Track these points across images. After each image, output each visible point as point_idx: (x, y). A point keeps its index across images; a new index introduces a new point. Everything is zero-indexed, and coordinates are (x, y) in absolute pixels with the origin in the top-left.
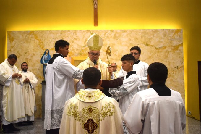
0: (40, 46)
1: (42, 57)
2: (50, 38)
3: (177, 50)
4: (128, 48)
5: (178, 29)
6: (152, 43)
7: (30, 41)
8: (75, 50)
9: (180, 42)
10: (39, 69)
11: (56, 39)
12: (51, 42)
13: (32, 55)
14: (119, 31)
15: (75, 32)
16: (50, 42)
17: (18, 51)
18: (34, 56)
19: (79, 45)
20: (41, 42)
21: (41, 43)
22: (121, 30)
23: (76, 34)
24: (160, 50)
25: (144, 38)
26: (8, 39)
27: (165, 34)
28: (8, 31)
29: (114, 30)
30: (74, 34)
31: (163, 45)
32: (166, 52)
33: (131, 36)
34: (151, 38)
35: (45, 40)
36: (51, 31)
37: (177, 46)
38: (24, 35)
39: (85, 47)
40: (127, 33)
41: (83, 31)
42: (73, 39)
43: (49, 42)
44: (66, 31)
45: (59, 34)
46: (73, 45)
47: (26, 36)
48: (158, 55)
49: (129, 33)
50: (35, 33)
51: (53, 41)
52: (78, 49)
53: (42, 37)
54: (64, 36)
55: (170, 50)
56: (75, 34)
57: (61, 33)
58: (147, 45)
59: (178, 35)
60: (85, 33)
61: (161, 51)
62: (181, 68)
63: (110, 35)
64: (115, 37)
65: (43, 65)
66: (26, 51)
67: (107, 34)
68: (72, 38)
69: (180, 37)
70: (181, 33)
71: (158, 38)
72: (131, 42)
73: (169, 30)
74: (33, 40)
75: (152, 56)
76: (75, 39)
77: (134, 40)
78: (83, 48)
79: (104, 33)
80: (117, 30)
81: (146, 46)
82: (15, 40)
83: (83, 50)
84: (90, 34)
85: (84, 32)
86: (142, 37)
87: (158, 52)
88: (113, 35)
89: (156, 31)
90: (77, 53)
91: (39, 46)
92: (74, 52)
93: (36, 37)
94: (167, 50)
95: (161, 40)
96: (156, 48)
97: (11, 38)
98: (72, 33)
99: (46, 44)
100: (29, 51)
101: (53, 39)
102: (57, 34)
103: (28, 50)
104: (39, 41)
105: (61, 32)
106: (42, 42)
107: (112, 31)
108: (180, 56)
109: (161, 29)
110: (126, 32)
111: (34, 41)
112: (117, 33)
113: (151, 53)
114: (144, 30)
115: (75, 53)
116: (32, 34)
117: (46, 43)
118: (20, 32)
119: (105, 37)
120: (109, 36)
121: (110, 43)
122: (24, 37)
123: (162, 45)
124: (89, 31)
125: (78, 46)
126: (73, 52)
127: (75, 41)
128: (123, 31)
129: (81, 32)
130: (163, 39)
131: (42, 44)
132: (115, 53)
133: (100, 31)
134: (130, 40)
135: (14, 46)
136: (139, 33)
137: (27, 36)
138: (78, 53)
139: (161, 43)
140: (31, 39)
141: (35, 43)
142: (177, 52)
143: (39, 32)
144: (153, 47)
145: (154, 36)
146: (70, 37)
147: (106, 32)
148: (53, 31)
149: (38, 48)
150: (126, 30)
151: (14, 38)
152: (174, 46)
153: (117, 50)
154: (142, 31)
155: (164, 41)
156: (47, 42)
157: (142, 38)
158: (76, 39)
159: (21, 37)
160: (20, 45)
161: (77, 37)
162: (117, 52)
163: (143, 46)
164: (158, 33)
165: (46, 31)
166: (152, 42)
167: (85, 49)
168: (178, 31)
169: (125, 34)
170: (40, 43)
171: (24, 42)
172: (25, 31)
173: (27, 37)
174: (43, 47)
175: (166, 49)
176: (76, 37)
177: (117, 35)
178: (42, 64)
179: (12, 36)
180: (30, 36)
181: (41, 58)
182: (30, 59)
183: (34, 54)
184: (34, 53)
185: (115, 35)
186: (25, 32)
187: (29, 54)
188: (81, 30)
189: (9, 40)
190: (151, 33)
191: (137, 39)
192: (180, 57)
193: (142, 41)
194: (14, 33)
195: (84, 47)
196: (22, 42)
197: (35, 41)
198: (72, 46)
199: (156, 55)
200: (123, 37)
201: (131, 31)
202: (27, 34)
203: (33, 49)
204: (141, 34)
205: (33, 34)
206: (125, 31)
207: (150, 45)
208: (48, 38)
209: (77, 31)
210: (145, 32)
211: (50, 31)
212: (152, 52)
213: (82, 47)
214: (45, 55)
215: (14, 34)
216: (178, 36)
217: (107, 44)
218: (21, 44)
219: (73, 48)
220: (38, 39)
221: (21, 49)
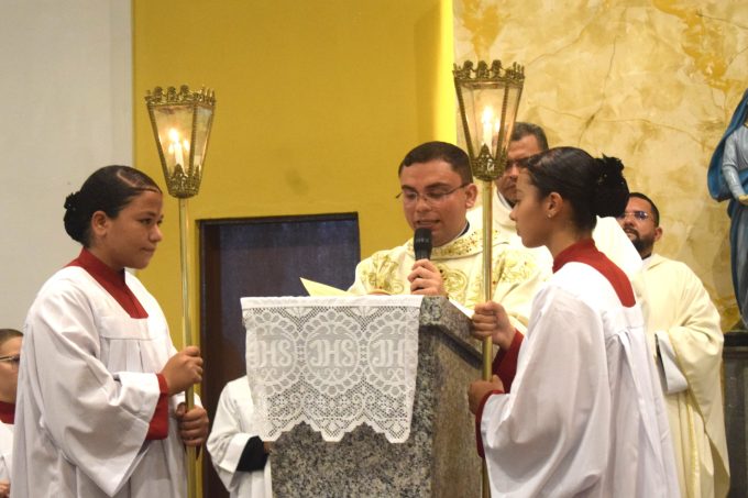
0: (699, 65)
1: (715, 143)
7: (621, 29)
10: (690, 241)
13: (639, 134)
20: (704, 32)
21: (707, 41)
26: (456, 27)
35: (731, 11)
65: (726, 203)
66: (592, 109)
74: (643, 17)
82: (507, 30)
91: (688, 61)
97: (479, 16)
99: (739, 48)
100: (616, 101)
103: (604, 96)
104: (691, 24)
106: (710, 27)
111: (650, 24)
117: (741, 34)
131: (715, 45)
140: (623, 14)
141: (656, 40)
149: (680, 75)
151: (502, 12)
160: (543, 64)
170: (693, 38)
171: (576, 41)
174: (719, 72)
178: (720, 199)
181: (708, 156)
183: (648, 129)
184: (653, 115)
187: (614, 126)
189: (470, 34)
196: (559, 42)
197: (659, 28)
203: (645, 92)
214: (744, 129)
218: (556, 54)
220: (681, 7)
221: (554, 94)
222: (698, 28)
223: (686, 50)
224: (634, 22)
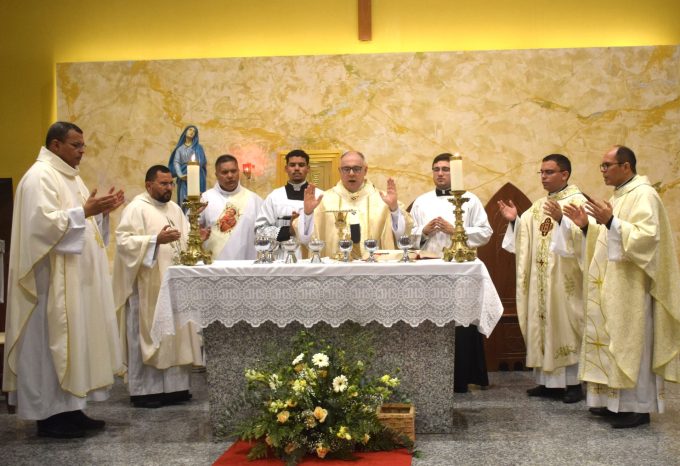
0: (170, 116)
1: (173, 151)
2: (204, 86)
3: (658, 123)
4: (477, 117)
5: (661, 47)
6: (565, 100)
7: (136, 97)
8: (291, 127)
9: (668, 93)
11: (222, 88)
12: (207, 100)
13: (142, 146)
14: (444, 58)
15: (290, 62)
16: (203, 101)
17: (94, 134)
18: (147, 150)
19: (306, 109)
20: (172, 101)
21: (173, 105)
22: (451, 53)
23: (293, 71)
24: (595, 124)
25: (535, 80)
26: (58, 92)
27: (614, 66)
28: (58, 64)
29: (429, 55)
30: (285, 70)
31: (608, 105)
32: (617, 131)
33: (488, 74)
34: (563, 83)
35: (184, 92)
36: (206, 60)
37: (657, 108)
38: (112, 76)
39: (326, 117)
40: (476, 63)
41: (316, 59)
42: (282, 89)
43: (198, 100)
44: (257, 58)
45: (235, 71)
46: (282, 110)
47: (120, 80)
48: (588, 140)
49: (482, 62)
50: (149, 67)
51: (214, 96)
52: (302, 121)
53: (175, 82)
54: (251, 78)
55: (630, 123)
56: (289, 69)
57: (241, 68)
58: (548, 105)
59: (661, 69)
60: (326, 64)
61: (598, 128)
62: (671, 187)
63: (415, 70)
64: (433, 80)
65: (175, 179)
66: (121, 134)
67: (403, 67)
68: (278, 84)
69: (670, 76)
70: (672, 60)
71: (588, 81)
72: (489, 96)
73: (630, 50)
74: (145, 92)
75: (565, 145)
76: (288, 86)
77: (498, 89)
78: (317, 121)
79: (391, 66)
80: (441, 53)
81: (545, 109)
82: (82, 95)
83: (316, 125)
84: (344, 69)
85: (320, 61)
86: (529, 76)
87: (588, 132)
88: (423, 71)
89: (580, 55)
90: (298, 136)
91: (165, 113)
92: (288, 134)
93: (155, 84)
94: (619, 125)
95: (599, 89)
96: (580, 117)
97: (69, 87)
98: (280, 68)
99: (188, 108)
100: (133, 130)
101: (214, 87)
102: (226, 69)
103: (127, 128)
104: (167, 97)
105: (242, 63)
106: (175, 99)
107: (420, 56)
108: (669, 146)
109: (600, 48)
110: (473, 59)
111: (149, 96)
112: (437, 63)
113: (560, 136)
114: (537, 50)
115: (289, 137)
116: (141, 71)
117: (189, 103)
118: (99, 65)
119: (398, 80)
120: (411, 75)
121: (413, 101)
122: (115, 83)
123: (601, 105)
124: (337, 58)
125: (301, 113)
126: (283, 133)
127: (290, 96)
128: (459, 56)
129: (310, 61)
130: (608, 83)
131: (177, 107)
132: (432, 136)
133: (380, 56)
134: (487, 88)
135: (80, 116)
136: (520, 62)
137: (125, 78)
138: (301, 138)
139: (600, 99)
140: (136, 91)
141: (151, 102)
142: (656, 128)
143: (164, 63)
144: (569, 114)
145: (573, 74)
146: (270, 80)
147: (399, 60)
148: (215, 60)
149: (161, 120)
150: (472, 52)
151: (80, 86)
152: (646, 107)
153: (439, 127)
154: (530, 56)
155: (608, 91)
156: (193, 98)
157: (528, 80)
158: (294, 89)
159: (102, 82)
160: (99, 111)
161: (297, 79)
162: (439, 131)
163: (532, 110)
164: (590, 60)
165: (187, 60)
166: (566, 95)
167: (326, 121)
168: (661, 53)
169: (468, 67)
170: (167, 103)
171: (114, 102)
172: (115, 63)
173: (122, 84)
174: (179, 119)
175: (618, 120)
176: (291, 82)
177: (440, 72)
178: (173, 177)
179: (73, 79)
180: (136, 79)
181: (169, 157)
182: (135, 159)
183: (147, 143)
184: (149, 137)
185: (431, 72)
186: (117, 66)
187: (132, 142)
188: (308, 57)
189: (65, 96)
190: (563, 62)
191: (512, 84)
192: (667, 150)
193: (528, 93)
194: (77, 68)
195: (322, 114)
196: (107, 102)
197: (153, 97)
198: (281, 114)
199: (581, 141)
200: (461, 77)
201: (491, 57)
202: (126, 73)
203: (146, 126)
204: (524, 65)
205: (146, 72)
206: (467, 57)
207: (558, 106)
208: (194, 84)
209: (298, 57)
210: (540, 60)
211: (201, 61)
212: (566, 132)
213: (314, 116)
214: (184, 146)
215: (79, 72)
216: (664, 73)
217: (401, 106)
218: (105, 107)
219: (282, 119)
220: (162, 89)
221: (104, 125)
222: (169, 99)
223: (164, 108)
224: (141, 94)
